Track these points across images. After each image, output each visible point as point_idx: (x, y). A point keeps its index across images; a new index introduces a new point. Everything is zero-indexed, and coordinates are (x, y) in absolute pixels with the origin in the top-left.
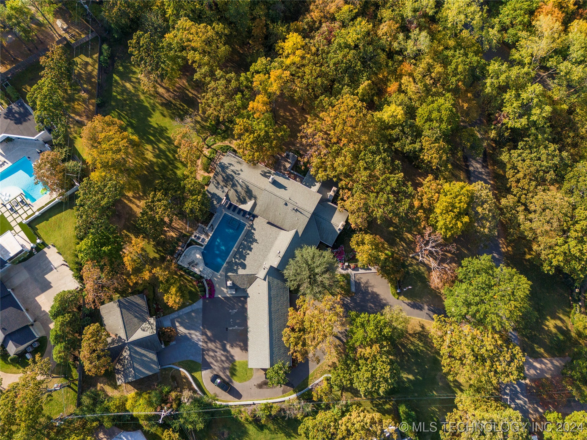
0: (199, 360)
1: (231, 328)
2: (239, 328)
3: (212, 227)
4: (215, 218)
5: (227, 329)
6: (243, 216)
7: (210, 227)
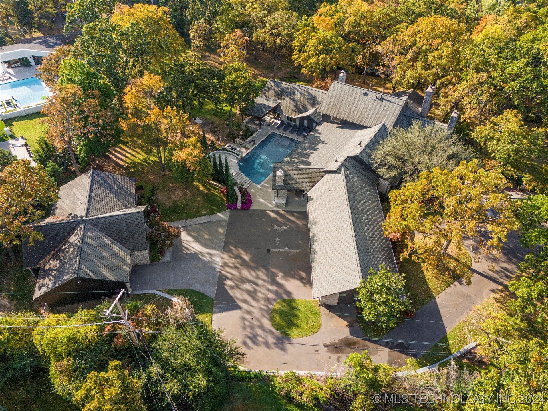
0: (211, 291)
1: (277, 250)
2: (290, 250)
3: (253, 142)
4: (258, 135)
5: (269, 251)
6: (299, 135)
7: (250, 142)
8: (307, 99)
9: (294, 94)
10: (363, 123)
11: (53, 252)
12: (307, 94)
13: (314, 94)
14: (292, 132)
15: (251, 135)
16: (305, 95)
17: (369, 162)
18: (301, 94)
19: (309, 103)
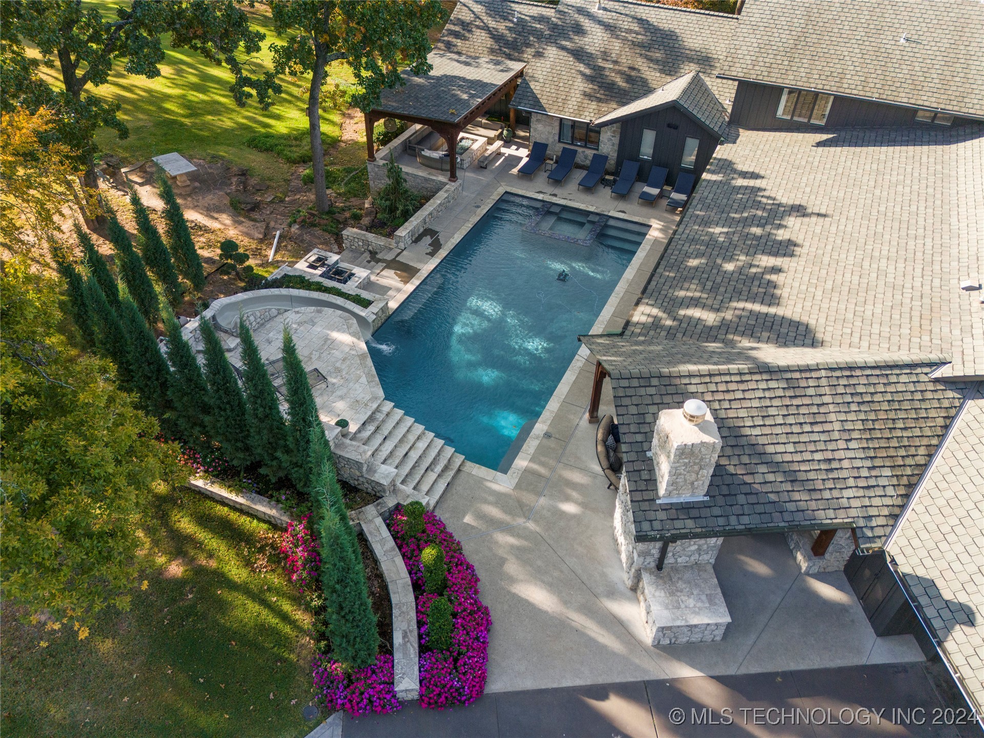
3: (428, 240)
4: (446, 207)
7: (417, 240)
8: (641, 45)
9: (579, 30)
12: (635, 27)
13: (665, 25)
14: (587, 188)
15: (417, 209)
16: (629, 31)
18: (609, 28)
19: (650, 59)
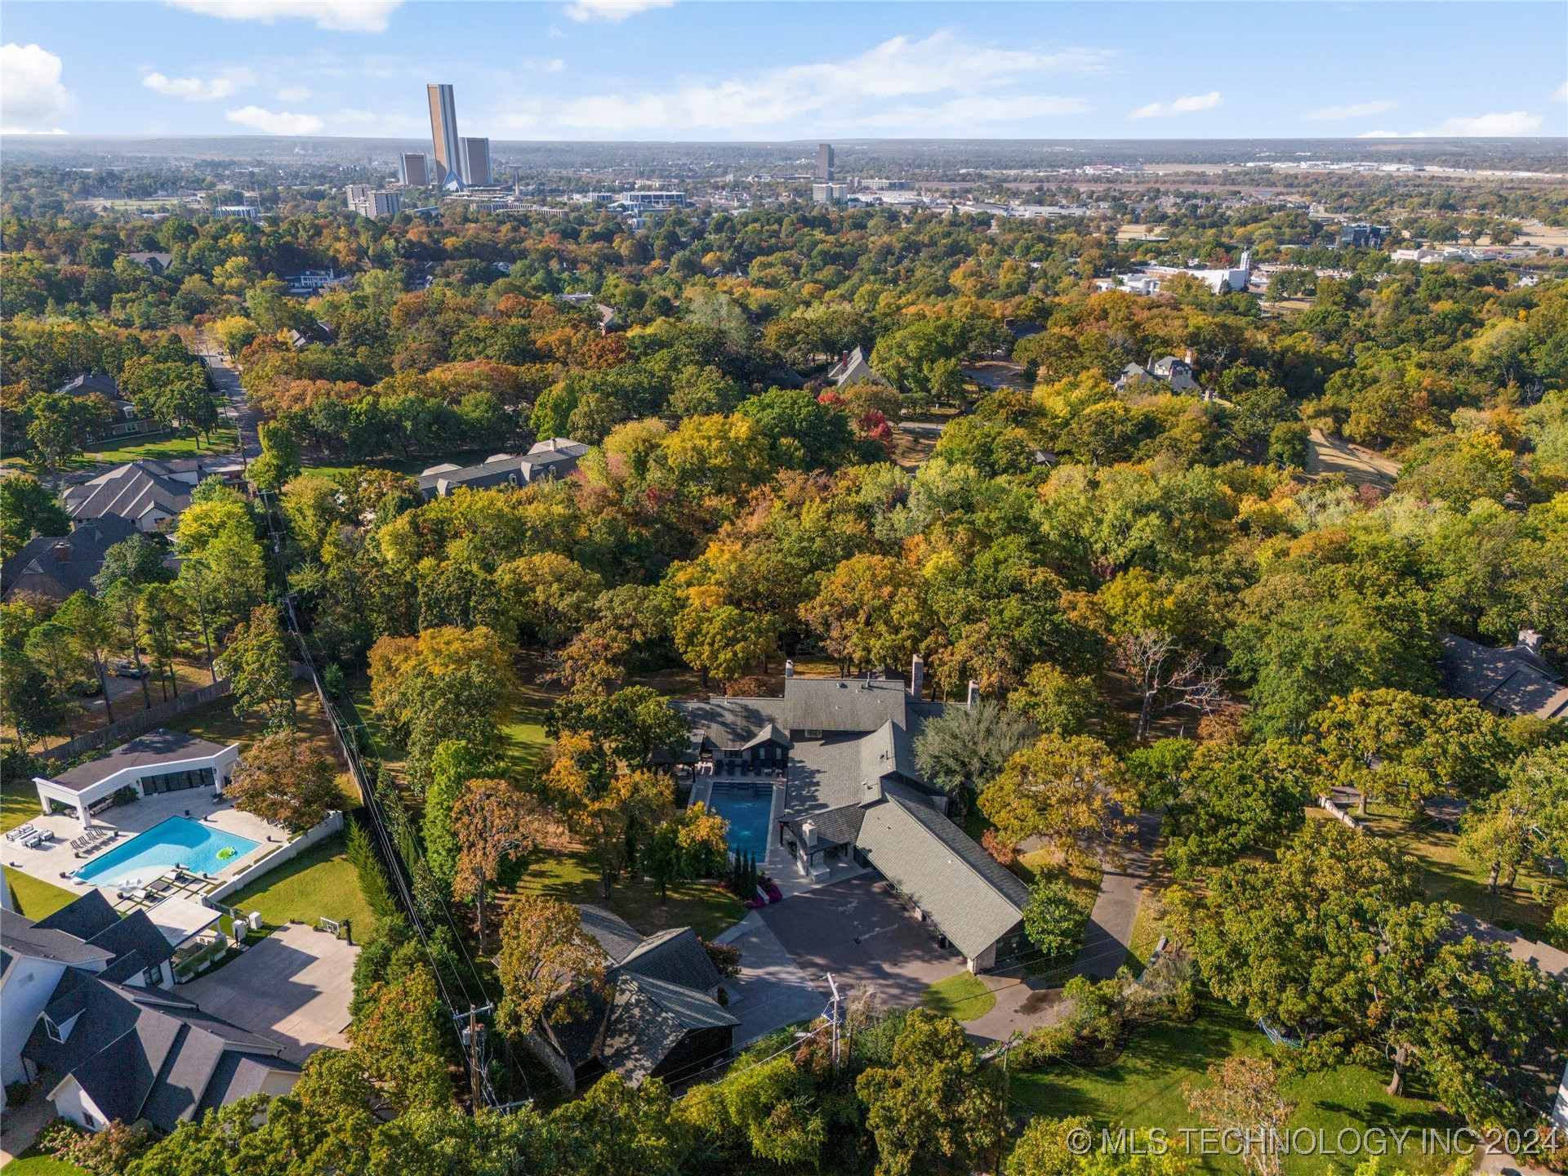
1: (867, 936)
2: (887, 929)
5: (858, 942)
6: (758, 774)
8: (746, 717)
9: (721, 714)
10: (862, 729)
11: (602, 1029)
12: (742, 710)
13: (754, 708)
14: (744, 774)
15: (687, 796)
16: (740, 712)
17: (913, 776)
18: (732, 711)
19: (753, 723)
